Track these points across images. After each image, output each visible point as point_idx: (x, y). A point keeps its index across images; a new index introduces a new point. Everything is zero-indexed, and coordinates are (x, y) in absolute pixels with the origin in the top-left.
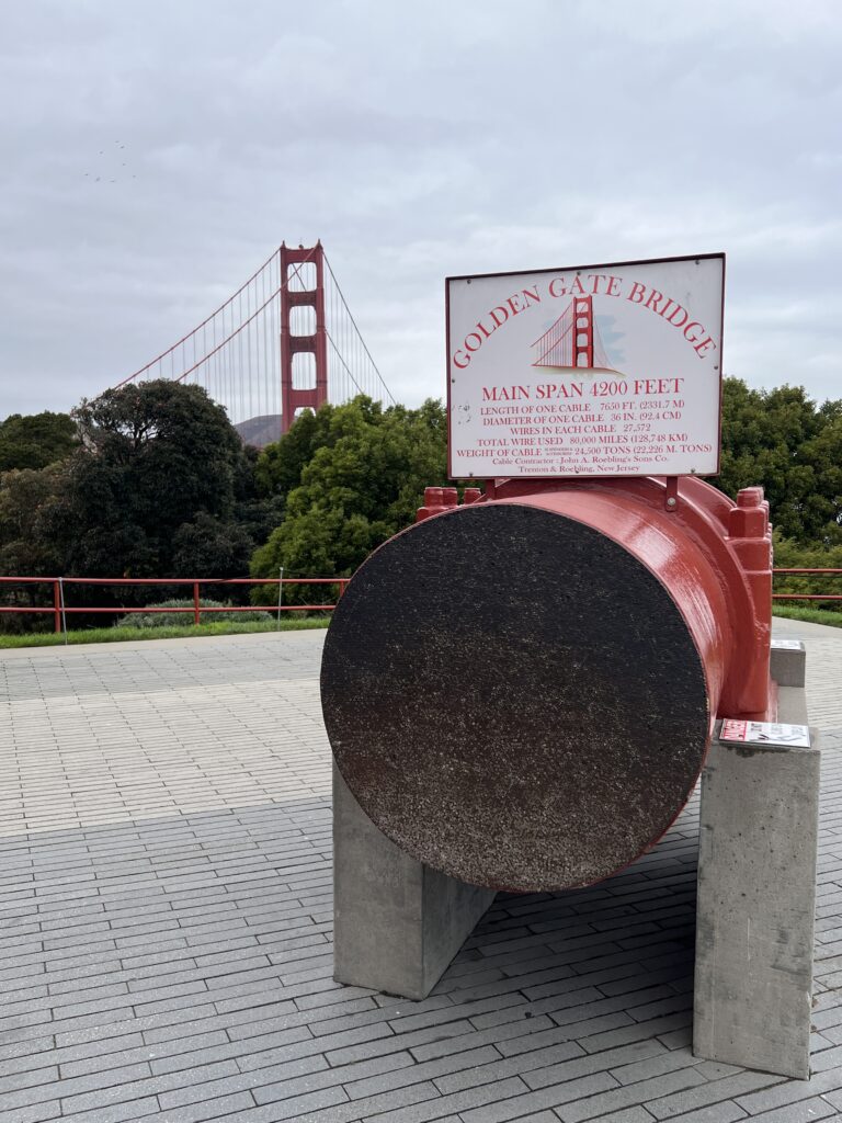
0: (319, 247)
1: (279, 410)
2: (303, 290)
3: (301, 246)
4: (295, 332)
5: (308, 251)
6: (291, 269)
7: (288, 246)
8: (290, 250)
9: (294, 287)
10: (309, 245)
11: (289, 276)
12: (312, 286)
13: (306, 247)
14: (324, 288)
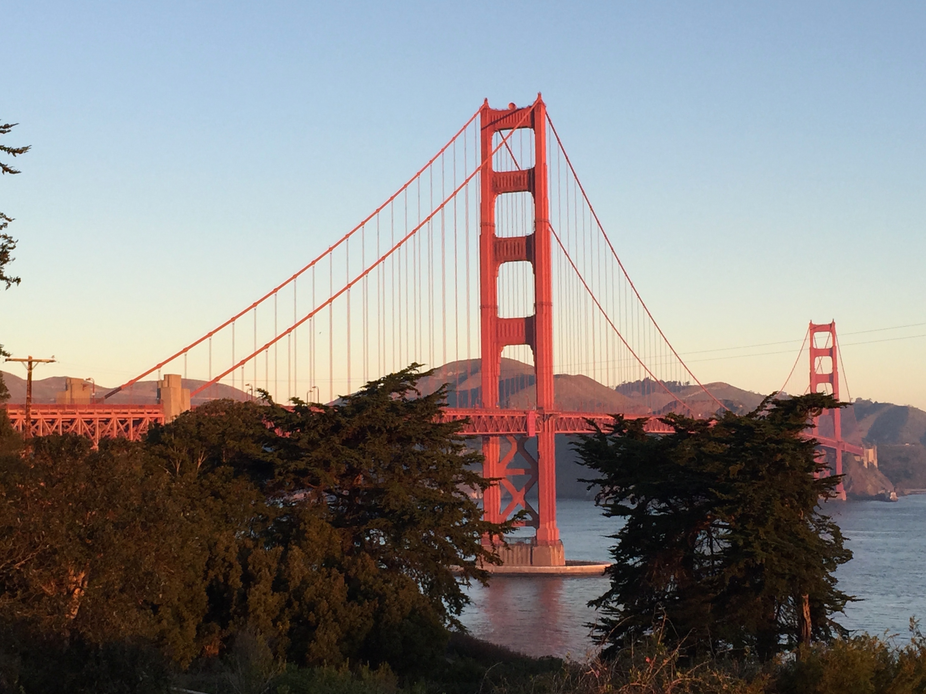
0: (539, 104)
1: (476, 354)
2: (515, 169)
3: (513, 105)
5: (522, 111)
7: (492, 106)
11: (494, 148)
13: (518, 106)
14: (548, 163)
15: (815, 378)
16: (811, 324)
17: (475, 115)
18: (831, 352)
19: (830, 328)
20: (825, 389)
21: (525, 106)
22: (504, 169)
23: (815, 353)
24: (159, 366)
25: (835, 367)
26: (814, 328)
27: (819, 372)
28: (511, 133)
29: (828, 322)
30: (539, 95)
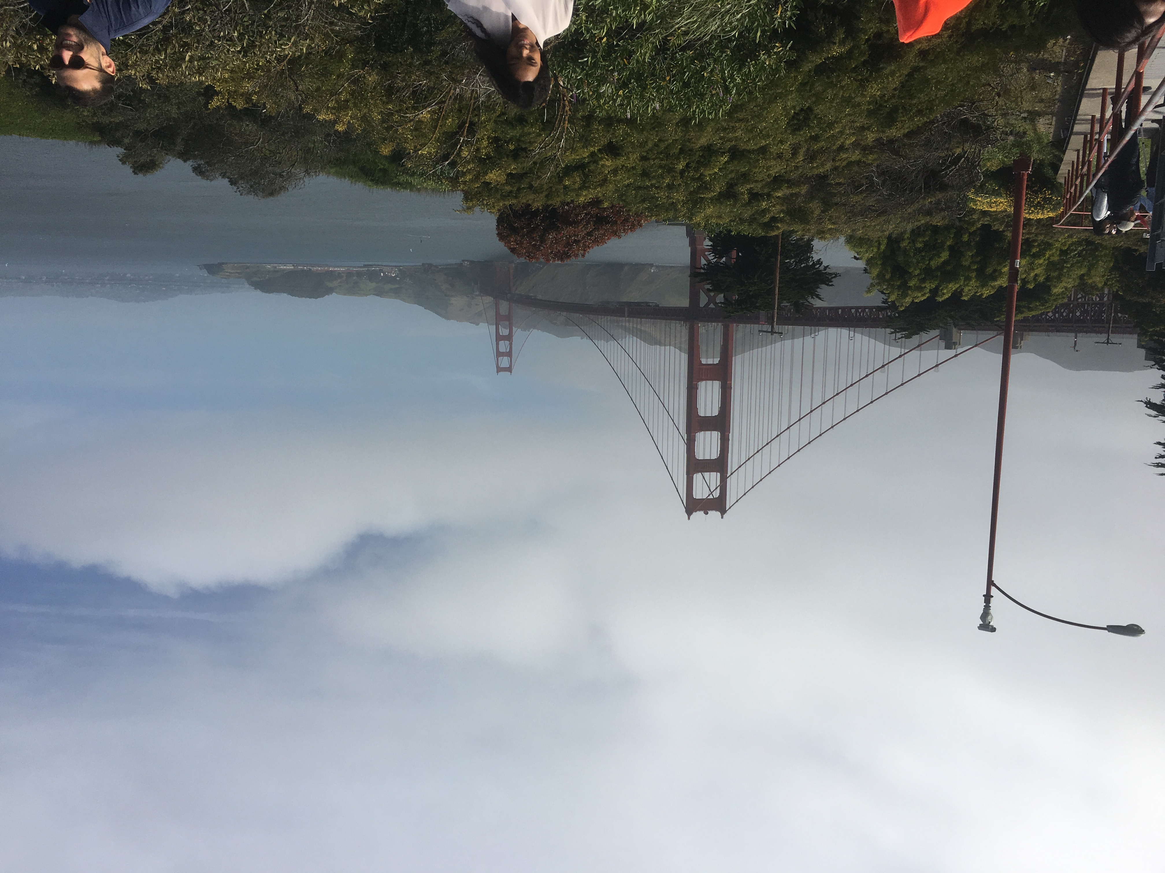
0: (689, 512)
1: (737, 358)
2: (707, 475)
3: (706, 513)
4: (715, 436)
5: (699, 510)
6: (717, 494)
7: (719, 513)
8: (716, 510)
9: (714, 478)
10: (698, 515)
12: (698, 478)
13: (702, 512)
14: (685, 476)
15: (509, 338)
16: (511, 372)
17: (730, 508)
18: (499, 354)
19: (499, 369)
20: (504, 332)
21: (698, 512)
22: (713, 474)
23: (509, 354)
24: (956, 356)
25: (497, 344)
26: (509, 369)
27: (507, 342)
28: (709, 495)
29: (501, 373)
30: (689, 518)
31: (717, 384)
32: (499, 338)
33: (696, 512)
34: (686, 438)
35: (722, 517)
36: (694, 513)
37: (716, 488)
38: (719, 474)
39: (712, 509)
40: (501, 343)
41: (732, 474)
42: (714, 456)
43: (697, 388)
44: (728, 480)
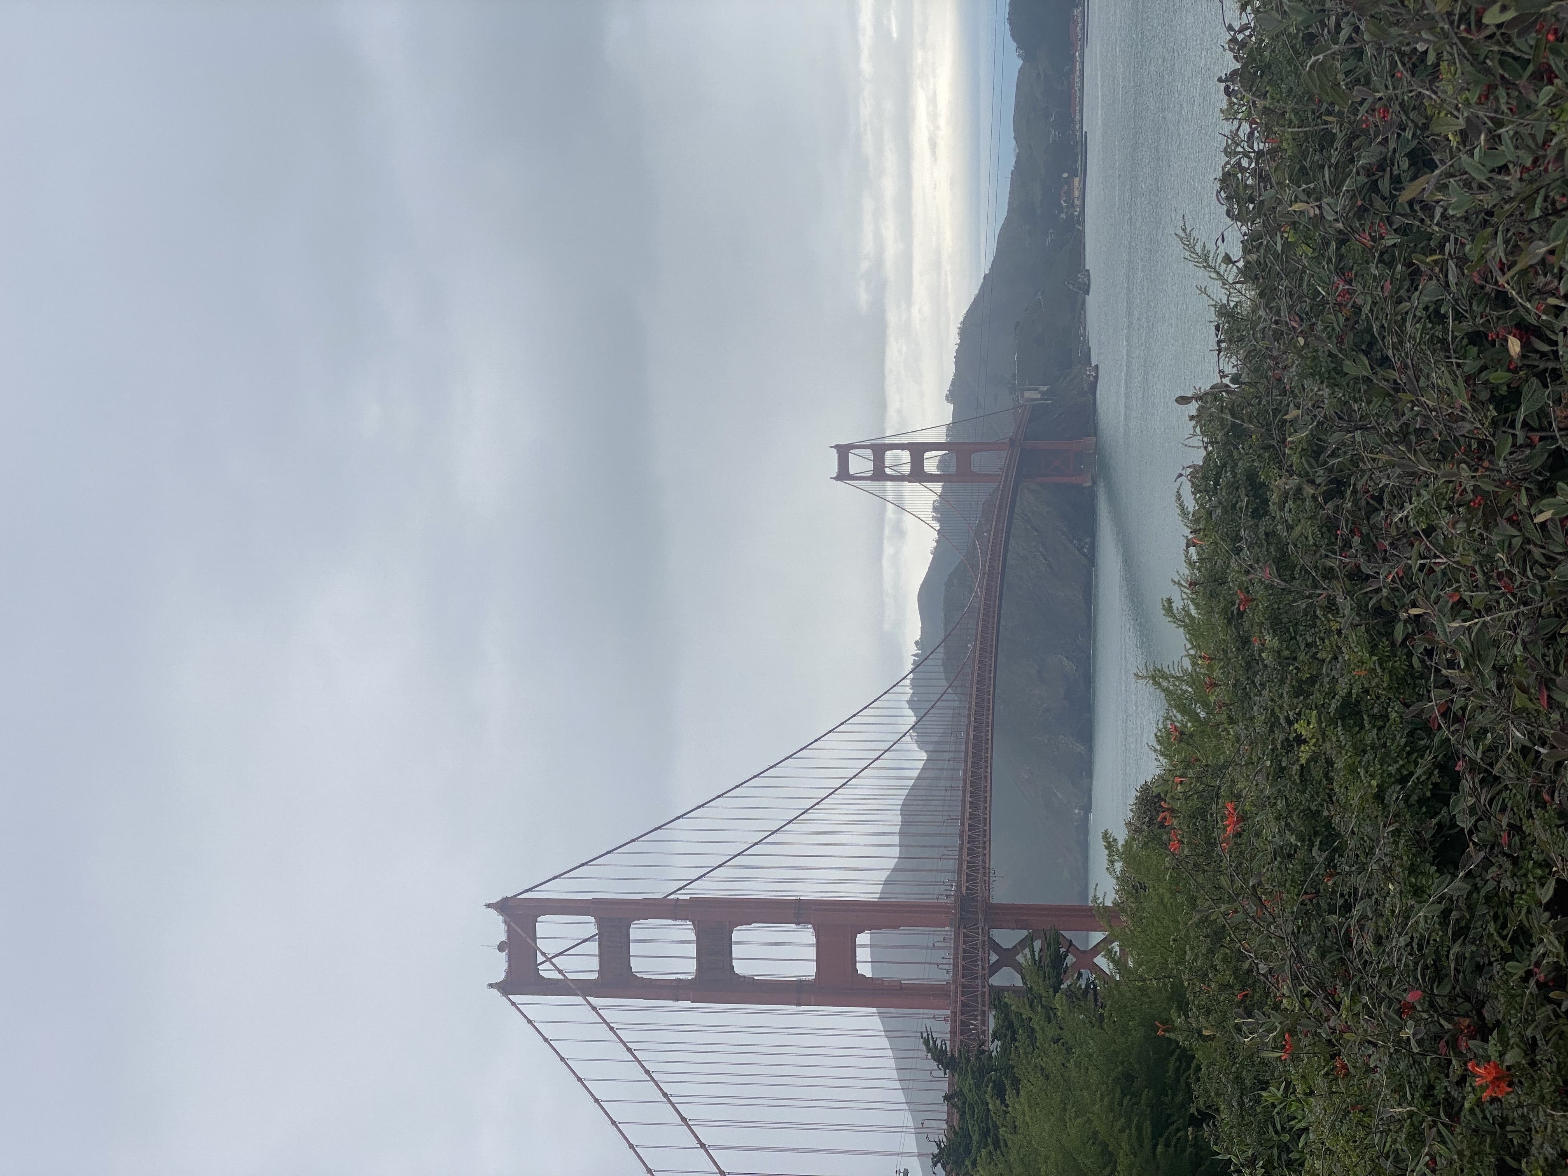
0: (503, 906)
2: (593, 947)
3: (501, 947)
4: (687, 968)
5: (510, 931)
6: (547, 972)
7: (500, 976)
8: (510, 972)
9: (585, 964)
12: (587, 926)
13: (503, 937)
16: (836, 478)
17: (513, 1004)
18: (879, 450)
19: (843, 451)
20: (931, 463)
21: (503, 928)
22: (594, 964)
23: (879, 474)
25: (902, 447)
26: (843, 474)
27: (906, 470)
28: (543, 954)
30: (489, 906)
31: (808, 970)
32: (918, 450)
33: (505, 922)
34: (680, 897)
35: (491, 986)
36: (501, 918)
37: (560, 971)
38: (595, 976)
39: (510, 960)
40: (906, 456)
41: (594, 1008)
42: (638, 966)
43: (798, 923)
44: (579, 1000)
